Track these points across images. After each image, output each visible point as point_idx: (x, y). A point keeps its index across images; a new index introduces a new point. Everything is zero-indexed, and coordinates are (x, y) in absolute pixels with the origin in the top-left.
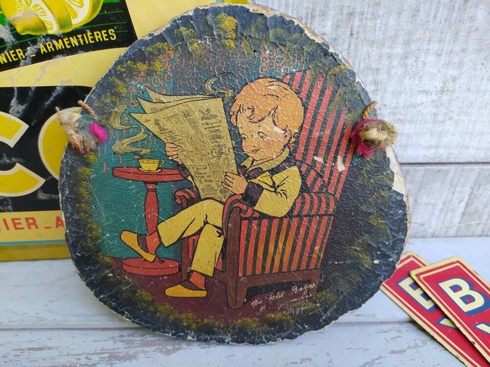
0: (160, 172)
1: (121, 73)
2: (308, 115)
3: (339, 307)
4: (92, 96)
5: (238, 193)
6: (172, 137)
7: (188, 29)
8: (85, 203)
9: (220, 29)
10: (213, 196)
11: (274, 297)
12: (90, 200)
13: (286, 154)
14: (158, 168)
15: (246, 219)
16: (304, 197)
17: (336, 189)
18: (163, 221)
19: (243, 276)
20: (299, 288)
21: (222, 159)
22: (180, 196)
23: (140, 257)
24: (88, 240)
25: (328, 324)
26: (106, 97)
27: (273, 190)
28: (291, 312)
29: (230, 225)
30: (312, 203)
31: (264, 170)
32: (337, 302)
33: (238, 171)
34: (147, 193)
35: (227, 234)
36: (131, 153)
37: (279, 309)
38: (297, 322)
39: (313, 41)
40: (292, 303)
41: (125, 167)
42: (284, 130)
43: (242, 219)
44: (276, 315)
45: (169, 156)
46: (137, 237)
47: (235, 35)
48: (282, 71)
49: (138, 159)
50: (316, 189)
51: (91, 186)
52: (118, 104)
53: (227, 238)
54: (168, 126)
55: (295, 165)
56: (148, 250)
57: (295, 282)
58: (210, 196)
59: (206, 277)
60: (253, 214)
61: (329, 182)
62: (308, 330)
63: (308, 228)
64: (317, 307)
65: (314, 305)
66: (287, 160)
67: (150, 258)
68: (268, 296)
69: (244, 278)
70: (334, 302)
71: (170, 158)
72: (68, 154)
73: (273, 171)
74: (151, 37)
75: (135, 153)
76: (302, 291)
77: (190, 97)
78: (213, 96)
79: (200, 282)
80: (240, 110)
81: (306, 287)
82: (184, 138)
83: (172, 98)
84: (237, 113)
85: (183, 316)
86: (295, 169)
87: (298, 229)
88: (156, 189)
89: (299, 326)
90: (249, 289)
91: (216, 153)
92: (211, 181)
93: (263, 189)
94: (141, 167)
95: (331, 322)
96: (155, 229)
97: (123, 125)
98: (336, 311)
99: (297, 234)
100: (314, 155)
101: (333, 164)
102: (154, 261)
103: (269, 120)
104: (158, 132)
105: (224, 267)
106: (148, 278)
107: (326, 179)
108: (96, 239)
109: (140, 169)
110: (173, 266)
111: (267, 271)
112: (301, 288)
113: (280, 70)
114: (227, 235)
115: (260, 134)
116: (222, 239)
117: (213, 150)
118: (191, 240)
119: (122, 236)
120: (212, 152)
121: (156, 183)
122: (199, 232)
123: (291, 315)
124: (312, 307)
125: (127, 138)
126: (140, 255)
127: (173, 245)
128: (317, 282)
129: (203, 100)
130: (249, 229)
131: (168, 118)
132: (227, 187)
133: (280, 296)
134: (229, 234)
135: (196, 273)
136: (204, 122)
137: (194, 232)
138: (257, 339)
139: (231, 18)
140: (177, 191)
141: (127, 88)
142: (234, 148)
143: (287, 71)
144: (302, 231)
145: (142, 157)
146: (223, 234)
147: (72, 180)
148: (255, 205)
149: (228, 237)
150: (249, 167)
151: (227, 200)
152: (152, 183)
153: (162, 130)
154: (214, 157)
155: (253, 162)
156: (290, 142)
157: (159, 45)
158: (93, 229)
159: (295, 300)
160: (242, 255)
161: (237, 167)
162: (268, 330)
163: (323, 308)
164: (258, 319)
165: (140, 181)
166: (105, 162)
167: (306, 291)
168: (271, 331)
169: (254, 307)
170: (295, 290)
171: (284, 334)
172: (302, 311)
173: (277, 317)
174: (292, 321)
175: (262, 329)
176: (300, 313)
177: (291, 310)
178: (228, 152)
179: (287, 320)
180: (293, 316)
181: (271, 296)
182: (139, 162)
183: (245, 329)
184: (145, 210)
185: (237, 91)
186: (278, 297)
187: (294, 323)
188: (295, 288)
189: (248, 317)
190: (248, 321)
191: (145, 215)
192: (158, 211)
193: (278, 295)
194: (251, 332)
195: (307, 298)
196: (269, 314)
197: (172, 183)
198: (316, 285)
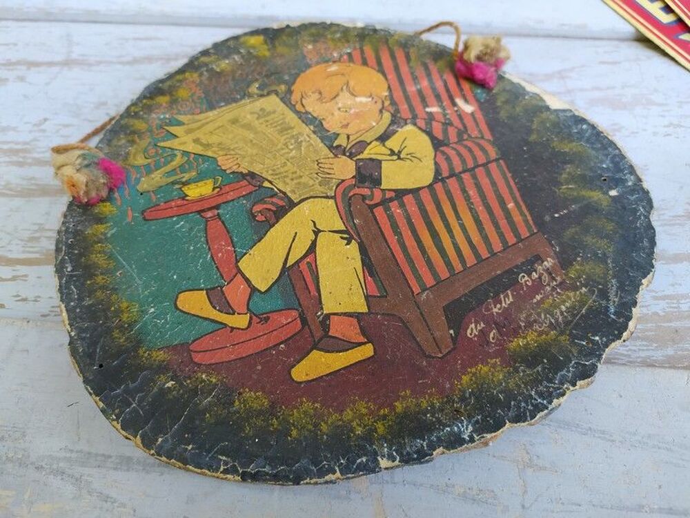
0: (219, 192)
1: (137, 113)
2: (389, 77)
5: (348, 178)
6: (224, 149)
7: (210, 57)
8: (102, 274)
9: (247, 47)
10: (312, 194)
11: (498, 306)
12: (111, 266)
13: (387, 117)
14: (214, 189)
15: (377, 205)
16: (443, 153)
17: (480, 130)
18: (245, 254)
19: (424, 291)
20: (529, 275)
21: (305, 148)
22: (260, 212)
23: (221, 326)
24: (116, 334)
25: (629, 318)
26: (119, 140)
27: (395, 157)
28: (548, 322)
29: (356, 221)
30: (459, 154)
31: (368, 142)
32: (611, 273)
33: (333, 154)
34: (206, 225)
35: (359, 235)
36: (167, 185)
37: (523, 324)
38: (573, 336)
39: (355, 27)
40: (539, 303)
41: (162, 204)
42: (369, 98)
43: (372, 207)
44: (525, 338)
45: (225, 170)
46: (207, 293)
47: (266, 47)
48: (336, 55)
49: (180, 188)
50: (454, 139)
51: (111, 246)
52: (138, 141)
53: (362, 241)
54: (214, 139)
55: (406, 124)
56: (232, 309)
57: (517, 267)
58: (308, 196)
59: (358, 316)
60: (384, 195)
61: (465, 127)
62: (606, 345)
63: (477, 186)
64: (585, 295)
65: (578, 292)
66: (393, 123)
67: (241, 321)
68: (488, 309)
69: (426, 293)
70: (606, 274)
71: (228, 172)
72: (68, 218)
73: (383, 138)
74: (167, 75)
75: (173, 183)
76: (540, 278)
78: (263, 96)
80: (302, 97)
81: (540, 269)
82: (241, 145)
83: (210, 114)
84: (301, 100)
85: (348, 414)
86: (410, 127)
87: (464, 191)
88: (218, 214)
89: (583, 343)
90: (446, 309)
91: (292, 145)
92: (301, 177)
93: (380, 162)
94: (187, 196)
95: (631, 312)
96: (234, 271)
97: (149, 159)
98: (621, 287)
99: (467, 198)
100: (424, 107)
101: (456, 109)
102: (250, 323)
103: (345, 94)
104: (202, 150)
105: (382, 287)
108: (129, 325)
109: (188, 198)
110: (287, 321)
111: (458, 267)
112: (534, 273)
113: (332, 54)
114: (360, 238)
116: (354, 244)
117: (286, 143)
118: (303, 266)
119: (178, 303)
120: (287, 146)
121: (217, 207)
122: (312, 249)
123: (552, 327)
124: (578, 299)
125: (157, 170)
126: (221, 323)
127: (276, 286)
128: (552, 255)
129: (252, 103)
130: (391, 217)
131: (211, 132)
132: (328, 176)
133: (507, 300)
134: (362, 234)
135: (336, 317)
136: (261, 121)
137: (304, 252)
138: (523, 404)
139: (256, 37)
140: (253, 206)
141: (147, 123)
142: (314, 132)
143: (341, 53)
144: (472, 192)
145: (185, 184)
146: (352, 238)
147: (76, 249)
148: (381, 184)
149: (364, 239)
150: (346, 144)
151: (335, 191)
152: (210, 209)
153: (208, 146)
154: (291, 150)
155: (348, 137)
156: (385, 106)
157: (179, 77)
158: (122, 311)
159: (538, 297)
160: (400, 257)
161: (330, 150)
162: (532, 375)
163: (596, 292)
164: (497, 360)
165: (191, 213)
166: (130, 208)
167: (545, 274)
168: (540, 375)
169: (476, 339)
170: (526, 281)
171: (568, 371)
172: (565, 311)
173: (531, 340)
174: (563, 338)
175: (520, 379)
176: (566, 317)
177: (546, 318)
178: (308, 139)
179: (551, 340)
180: (558, 328)
181: (493, 306)
182: (182, 191)
183: (486, 391)
184: (209, 249)
185: (290, 84)
186: (506, 303)
187: (569, 340)
188: (524, 276)
189: (477, 364)
190: (482, 372)
191: (212, 256)
192: (232, 242)
193: (503, 299)
194: (501, 393)
195: (556, 285)
196: (512, 342)
197: (242, 198)
198: (553, 259)
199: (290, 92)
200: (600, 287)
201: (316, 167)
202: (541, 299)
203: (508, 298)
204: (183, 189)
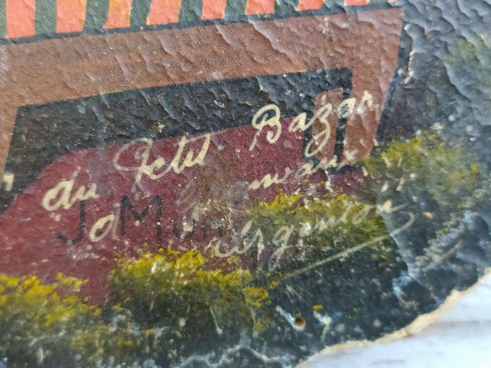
3: (486, 219)
11: (160, 162)
20: (288, 114)
25: (427, 306)
28: (247, 246)
32: (480, 194)
37: (187, 228)
38: (279, 297)
40: (256, 195)
44: (171, 259)
57: (272, 79)
62: (334, 340)
64: (379, 221)
65: (367, 208)
68: (129, 160)
70: (466, 193)
76: (308, 134)
81: (325, 111)
89: (291, 319)
95: (443, 297)
112: (302, 117)
123: (250, 260)
124: (356, 222)
128: (384, 87)
133: (192, 156)
159: (268, 180)
162: (133, 338)
163: (409, 224)
164: (79, 283)
167: (328, 132)
168: (151, 345)
169: (58, 218)
170: (267, 128)
171: (214, 360)
172: (305, 239)
173: (180, 271)
174: (255, 292)
175: (104, 336)
176: (297, 251)
177: (250, 235)
179: (227, 287)
180: (260, 269)
181: (146, 156)
183: (18, 333)
186: (180, 164)
187: (264, 301)
188: (271, 114)
189: (26, 272)
190: (30, 292)
193: (180, 151)
194: (46, 347)
195: (332, 170)
196: (138, 257)
198: (378, 100)
200: (429, 215)
202: (273, 185)
203: (195, 155)
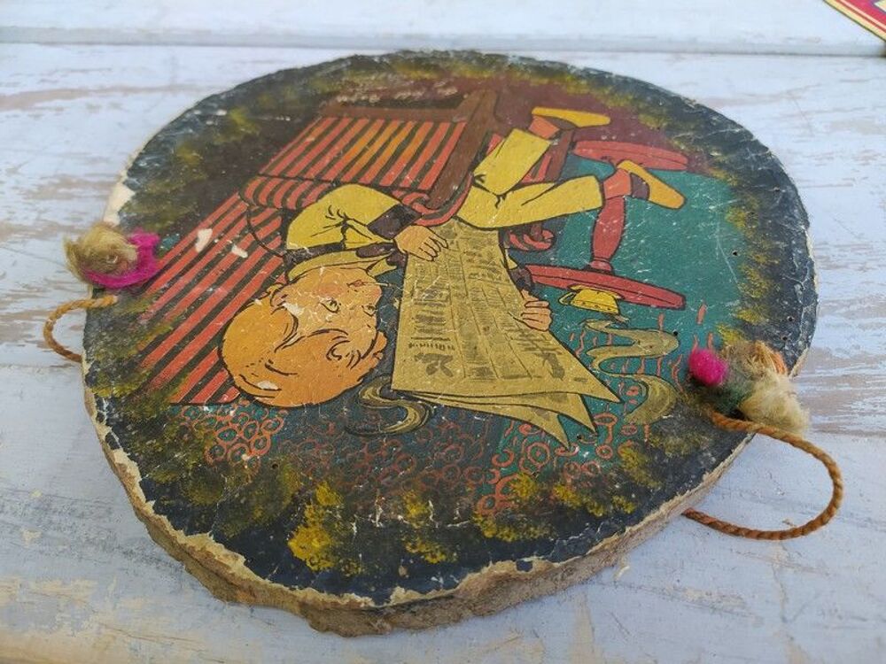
0: (575, 285)
1: (625, 492)
4: (714, 459)
5: (421, 227)
6: (530, 340)
7: (420, 554)
8: (758, 264)
9: (337, 534)
12: (744, 266)
13: (299, 269)
14: (578, 291)
15: (421, 191)
16: (299, 203)
17: (235, 206)
18: (588, 211)
21: (432, 282)
22: (543, 240)
26: (678, 448)
27: (349, 222)
29: (455, 188)
30: (287, 194)
31: (355, 252)
33: (407, 259)
34: (612, 257)
35: (466, 177)
36: (636, 329)
37: (412, 82)
39: (132, 458)
40: (386, 86)
41: (654, 306)
42: (283, 307)
43: (429, 192)
45: (548, 307)
46: (648, 194)
47: (306, 513)
48: (232, 413)
49: (619, 314)
50: (269, 212)
51: (740, 288)
52: (647, 427)
54: (533, 361)
55: (289, 251)
56: (631, 177)
57: (369, 107)
58: (479, 231)
60: (404, 196)
61: (241, 216)
63: (313, 164)
66: (301, 260)
67: (628, 166)
68: (424, 96)
70: (317, 79)
71: (546, 304)
74: (526, 560)
75: (625, 326)
76: (363, 95)
77: (461, 405)
78: (410, 396)
79: (538, 124)
80: (360, 358)
81: (353, 99)
82: (503, 331)
83: (508, 411)
84: (367, 354)
86: (291, 245)
88: (592, 260)
89: (388, 61)
91: (441, 295)
92: (468, 253)
93: (370, 226)
94: (616, 300)
97: (644, 383)
99: (337, 159)
100: (244, 260)
101: (217, 241)
102: (622, 161)
103: (304, 329)
104: (560, 354)
106: (640, 141)
107: (243, 222)
108: (740, 206)
109: (618, 297)
110: (585, 149)
111: (411, 124)
112: (363, 99)
113: (237, 416)
114: (467, 175)
115: (334, 309)
116: (477, 172)
117: (446, 301)
119: (682, 202)
120: (449, 297)
121: (588, 269)
122: (521, 185)
123: (395, 74)
124: (356, 77)
125: (638, 357)
126: (649, 172)
128: (333, 102)
129: (434, 394)
130: (421, 176)
131: (529, 376)
132: (438, 239)
134: (461, 176)
135: (544, 136)
136: (448, 353)
137: (530, 187)
138: (465, 55)
139: (299, 553)
140: (546, 250)
141: (618, 457)
142: (400, 296)
143: (223, 410)
145: (609, 316)
146: (474, 178)
147: (786, 305)
148: (395, 207)
149: (465, 172)
150: (382, 261)
151: (447, 221)
152: (598, 271)
153: (548, 356)
154: (448, 289)
155: (370, 267)
156: (280, 286)
157: (509, 536)
158: (744, 220)
159: (381, 88)
160: (449, 148)
165: (622, 277)
166: (699, 323)
178: (417, 290)
182: (619, 310)
184: (623, 232)
185: (351, 394)
191: (624, 225)
192: (594, 226)
197: (552, 264)
199: (366, 379)
201: (441, 255)
204: (617, 311)
